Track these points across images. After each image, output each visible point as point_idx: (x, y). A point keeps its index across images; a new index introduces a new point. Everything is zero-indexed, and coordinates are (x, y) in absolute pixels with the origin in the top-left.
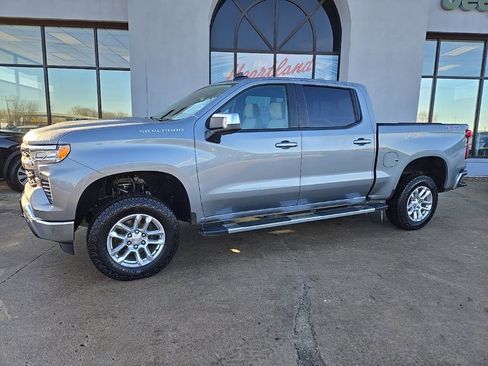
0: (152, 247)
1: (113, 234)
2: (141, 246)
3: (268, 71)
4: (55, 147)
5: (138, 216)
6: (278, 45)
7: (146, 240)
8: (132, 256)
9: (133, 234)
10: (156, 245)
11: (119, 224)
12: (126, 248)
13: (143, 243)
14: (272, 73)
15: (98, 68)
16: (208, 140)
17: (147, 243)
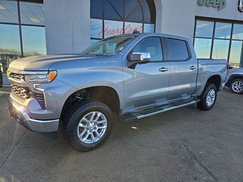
0: (99, 130)
1: (81, 125)
2: (94, 130)
3: (120, 30)
4: (47, 72)
5: (94, 113)
6: (125, 17)
7: (97, 127)
8: (90, 137)
9: (90, 124)
10: (102, 129)
11: (84, 118)
12: (86, 133)
13: (95, 128)
14: (122, 32)
15: (20, 25)
16: (129, 67)
17: (98, 128)
